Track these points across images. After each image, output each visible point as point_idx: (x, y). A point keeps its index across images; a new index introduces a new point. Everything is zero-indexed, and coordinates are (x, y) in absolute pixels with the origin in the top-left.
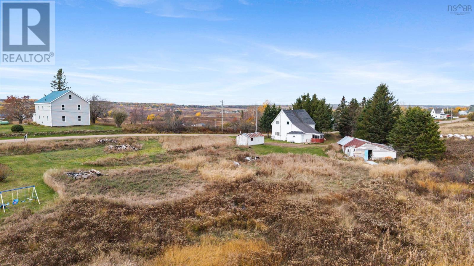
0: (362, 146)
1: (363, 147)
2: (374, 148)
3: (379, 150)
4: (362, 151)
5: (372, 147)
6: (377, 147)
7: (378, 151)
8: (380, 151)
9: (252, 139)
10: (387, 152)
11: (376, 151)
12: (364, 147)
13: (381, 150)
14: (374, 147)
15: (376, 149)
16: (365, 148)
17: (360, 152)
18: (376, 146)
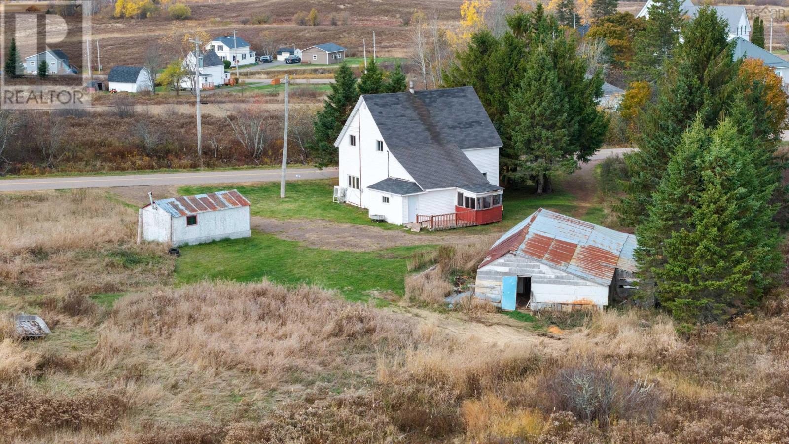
0: (496, 262)
1: (499, 265)
2: (536, 270)
3: (553, 277)
4: (496, 279)
5: (530, 267)
6: (544, 268)
7: (550, 282)
8: (554, 282)
9: (192, 221)
10: (576, 284)
11: (542, 282)
12: (504, 265)
13: (557, 277)
14: (534, 267)
15: (541, 272)
16: (505, 269)
17: (493, 283)
18: (542, 266)
